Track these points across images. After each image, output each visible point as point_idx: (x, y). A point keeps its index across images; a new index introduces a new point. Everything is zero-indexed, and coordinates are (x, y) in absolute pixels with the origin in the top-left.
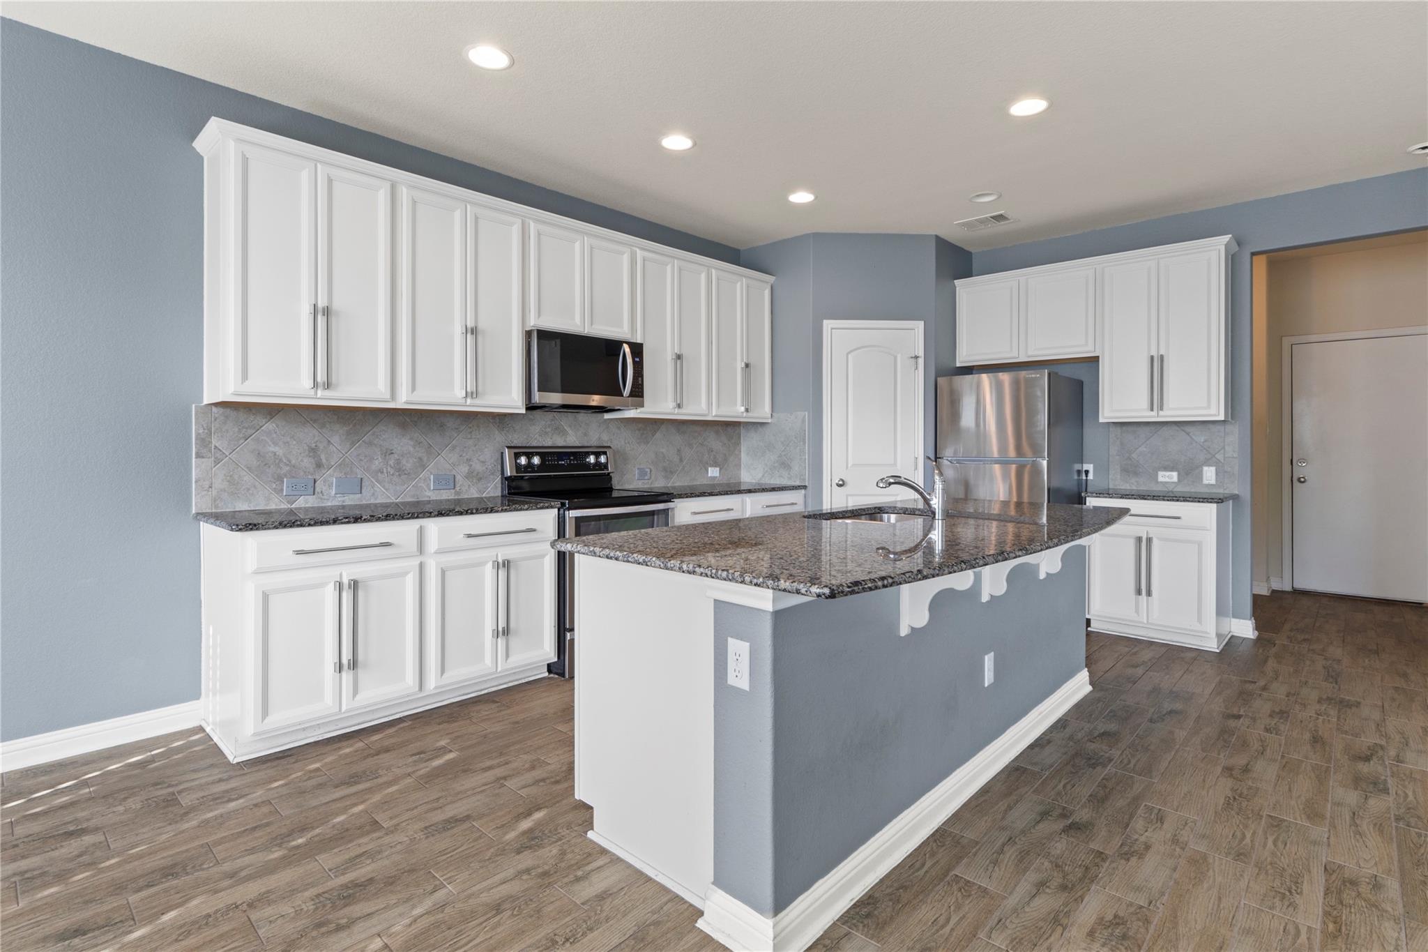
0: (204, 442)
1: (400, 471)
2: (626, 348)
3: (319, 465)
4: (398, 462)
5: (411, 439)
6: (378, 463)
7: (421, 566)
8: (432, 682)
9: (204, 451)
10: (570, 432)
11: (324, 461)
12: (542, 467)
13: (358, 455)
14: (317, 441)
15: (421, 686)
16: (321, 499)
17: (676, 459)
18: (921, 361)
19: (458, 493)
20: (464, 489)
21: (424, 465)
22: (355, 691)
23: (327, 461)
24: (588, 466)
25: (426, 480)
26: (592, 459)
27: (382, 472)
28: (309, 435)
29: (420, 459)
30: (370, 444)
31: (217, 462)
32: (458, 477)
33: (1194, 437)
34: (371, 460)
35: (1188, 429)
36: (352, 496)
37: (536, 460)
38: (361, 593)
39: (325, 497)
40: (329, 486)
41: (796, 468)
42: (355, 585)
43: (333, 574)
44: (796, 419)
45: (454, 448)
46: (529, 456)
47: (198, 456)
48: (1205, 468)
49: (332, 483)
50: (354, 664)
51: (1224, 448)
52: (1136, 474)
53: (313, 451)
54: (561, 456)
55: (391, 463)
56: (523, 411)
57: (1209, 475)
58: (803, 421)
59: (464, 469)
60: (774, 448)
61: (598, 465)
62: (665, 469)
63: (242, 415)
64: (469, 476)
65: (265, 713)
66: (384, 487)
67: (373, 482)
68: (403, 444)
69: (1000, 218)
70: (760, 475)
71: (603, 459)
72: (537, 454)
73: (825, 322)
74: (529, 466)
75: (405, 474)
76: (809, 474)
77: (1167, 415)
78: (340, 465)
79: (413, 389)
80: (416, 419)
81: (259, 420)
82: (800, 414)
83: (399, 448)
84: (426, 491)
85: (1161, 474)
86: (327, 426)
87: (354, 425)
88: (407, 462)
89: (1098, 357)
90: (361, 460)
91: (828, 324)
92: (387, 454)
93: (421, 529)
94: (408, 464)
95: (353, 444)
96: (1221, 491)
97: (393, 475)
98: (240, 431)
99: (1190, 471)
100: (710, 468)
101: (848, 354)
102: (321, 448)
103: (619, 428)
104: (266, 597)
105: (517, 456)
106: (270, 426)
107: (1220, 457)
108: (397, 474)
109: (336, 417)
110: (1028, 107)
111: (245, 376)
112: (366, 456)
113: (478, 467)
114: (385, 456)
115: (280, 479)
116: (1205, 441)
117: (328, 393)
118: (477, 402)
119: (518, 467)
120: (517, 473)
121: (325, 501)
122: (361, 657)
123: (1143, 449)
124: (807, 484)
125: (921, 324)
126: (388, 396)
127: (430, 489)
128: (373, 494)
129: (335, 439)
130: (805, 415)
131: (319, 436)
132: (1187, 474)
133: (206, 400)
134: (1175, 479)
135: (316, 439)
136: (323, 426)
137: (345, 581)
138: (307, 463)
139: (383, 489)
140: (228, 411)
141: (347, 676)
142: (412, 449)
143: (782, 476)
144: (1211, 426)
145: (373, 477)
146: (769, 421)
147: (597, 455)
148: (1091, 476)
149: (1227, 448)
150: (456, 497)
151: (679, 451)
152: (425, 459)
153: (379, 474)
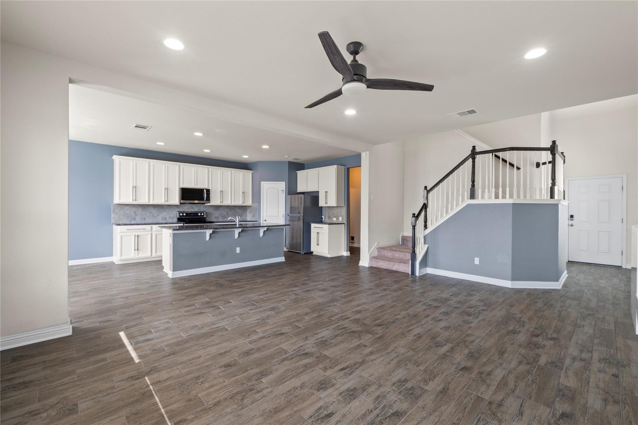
0: (114, 210)
1: (153, 216)
2: (205, 190)
3: (136, 215)
4: (153, 214)
6: (149, 214)
7: (152, 233)
8: (154, 255)
9: (114, 212)
10: (195, 208)
12: (186, 216)
15: (151, 255)
17: (226, 214)
18: (284, 191)
20: (168, 220)
22: (138, 254)
24: (198, 216)
26: (199, 214)
28: (134, 209)
29: (158, 214)
31: (116, 214)
32: (167, 218)
34: (147, 214)
37: (184, 214)
38: (139, 238)
42: (138, 236)
43: (134, 233)
46: (183, 213)
47: (113, 213)
50: (138, 250)
53: (135, 212)
54: (191, 213)
55: (151, 215)
56: (179, 204)
59: (168, 216)
61: (201, 215)
62: (223, 217)
63: (121, 206)
64: (169, 217)
65: (121, 256)
68: (154, 211)
71: (202, 214)
72: (185, 213)
73: (262, 182)
74: (183, 216)
79: (153, 200)
81: (124, 206)
91: (262, 183)
93: (152, 227)
98: (120, 209)
101: (267, 190)
103: (209, 207)
104: (121, 237)
105: (180, 213)
106: (126, 207)
111: (120, 199)
113: (172, 216)
115: (128, 217)
117: (135, 202)
118: (168, 203)
119: (180, 216)
122: (139, 249)
125: (285, 182)
126: (148, 202)
133: (114, 203)
137: (136, 235)
138: (134, 214)
140: (118, 205)
141: (136, 252)
147: (201, 213)
148: (323, 219)
151: (227, 212)
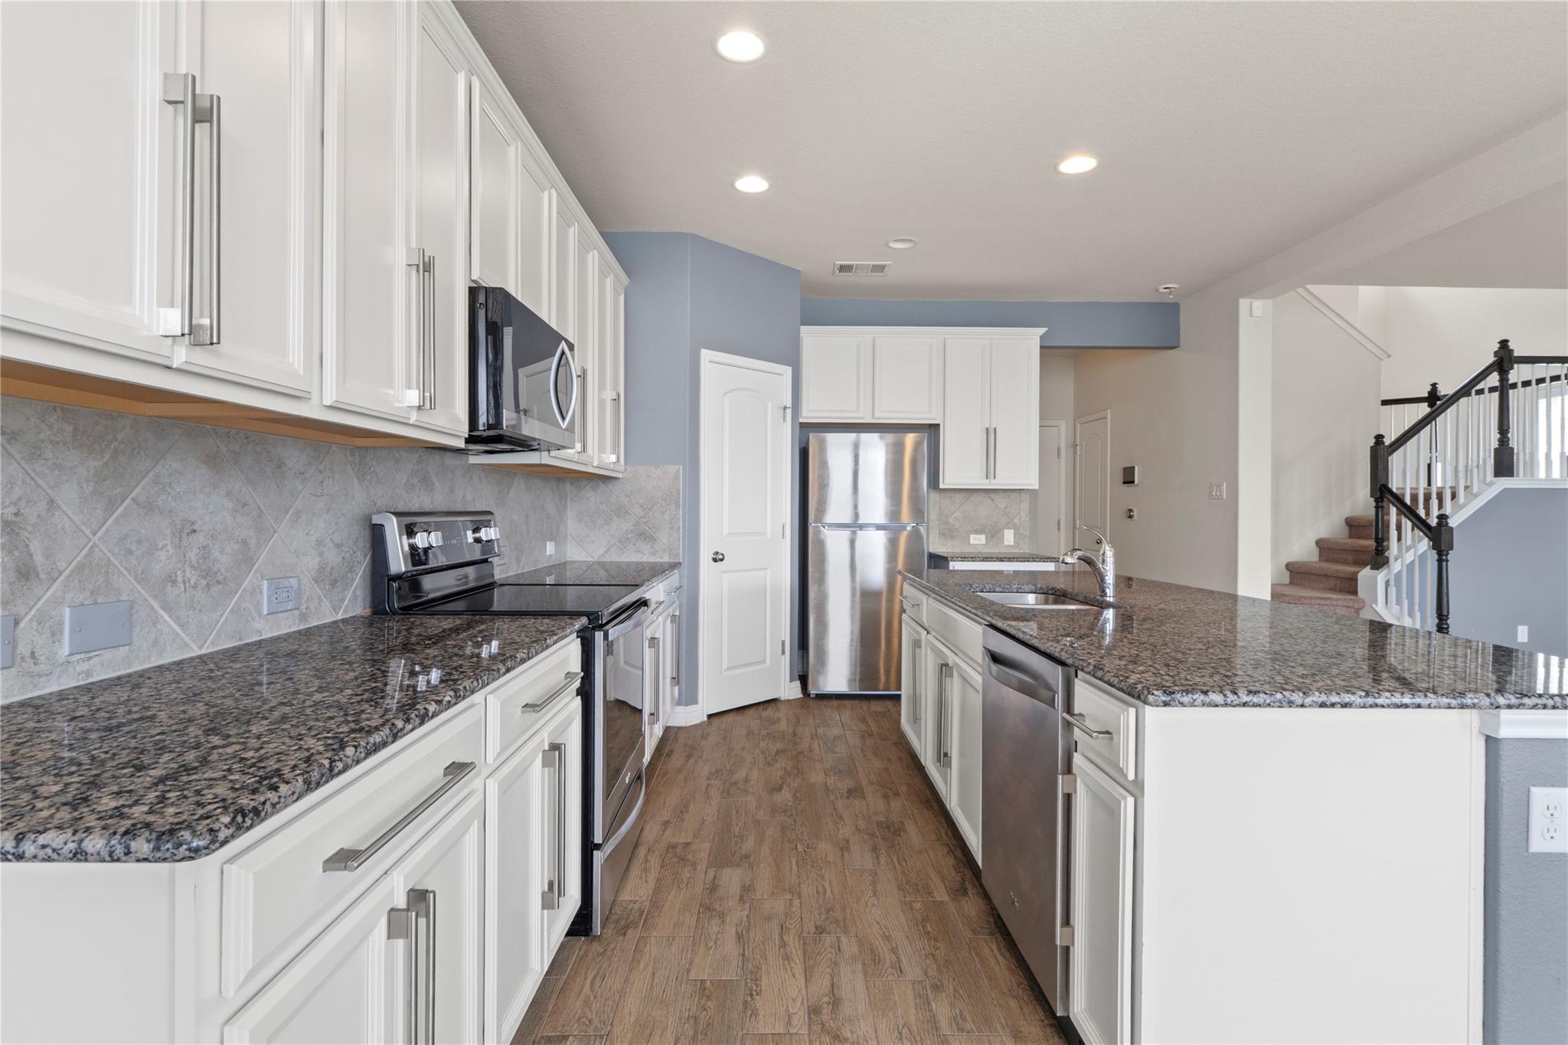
5: (229, 494)
11: (39, 559)
13: (122, 539)
14: (20, 499)
16: (31, 675)
19: (304, 617)
21: (251, 558)
23: (47, 557)
25: (255, 592)
27: (174, 582)
30: (149, 507)
33: (998, 504)
35: (993, 496)
36: (108, 655)
39: (43, 668)
40: (53, 634)
41: (664, 538)
44: (664, 476)
45: (298, 514)
48: (1006, 531)
49: (61, 624)
51: (1019, 513)
52: (952, 537)
57: (1009, 537)
58: (676, 478)
60: (627, 512)
66: (177, 620)
67: (153, 609)
69: (881, 268)
70: (602, 550)
75: (218, 582)
76: (684, 549)
77: (1001, 482)
78: (81, 568)
80: (237, 447)
82: (672, 469)
83: (207, 518)
84: (253, 619)
85: (972, 537)
86: (49, 454)
87: (115, 456)
88: (222, 552)
89: (939, 425)
90: (130, 552)
92: (184, 535)
94: (223, 558)
95: (111, 506)
96: (1017, 551)
97: (195, 587)
99: (994, 534)
100: (548, 543)
102: (33, 519)
107: (1016, 521)
108: (204, 582)
109: (69, 428)
110: (1078, 164)
112: (139, 542)
114: (180, 538)
116: (1006, 507)
120: (413, 566)
121: (43, 679)
123: (958, 514)
124: (681, 561)
127: (260, 615)
128: (155, 643)
129: (68, 495)
130: (678, 471)
131: (24, 482)
132: (992, 537)
134: (984, 542)
135: (18, 492)
136: (35, 453)
139: (174, 625)
142: (229, 520)
143: (639, 551)
144: (1010, 494)
145: (155, 597)
146: (620, 476)
149: (1021, 513)
150: (302, 627)
152: (253, 543)
153: (169, 588)
